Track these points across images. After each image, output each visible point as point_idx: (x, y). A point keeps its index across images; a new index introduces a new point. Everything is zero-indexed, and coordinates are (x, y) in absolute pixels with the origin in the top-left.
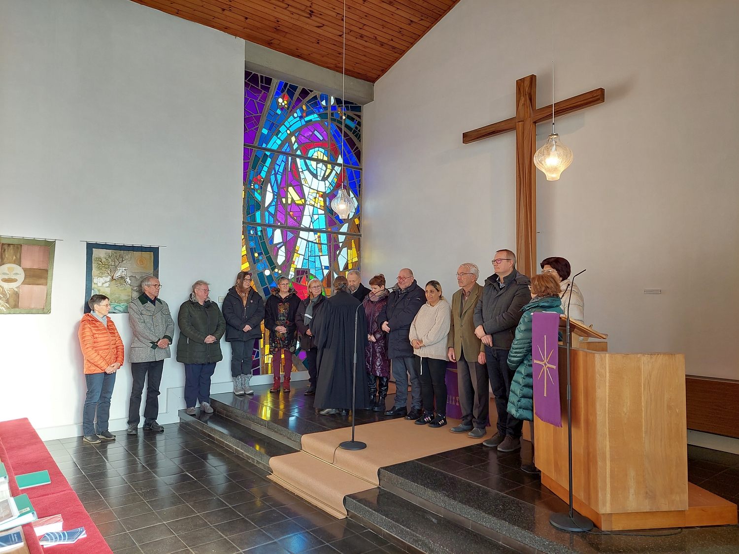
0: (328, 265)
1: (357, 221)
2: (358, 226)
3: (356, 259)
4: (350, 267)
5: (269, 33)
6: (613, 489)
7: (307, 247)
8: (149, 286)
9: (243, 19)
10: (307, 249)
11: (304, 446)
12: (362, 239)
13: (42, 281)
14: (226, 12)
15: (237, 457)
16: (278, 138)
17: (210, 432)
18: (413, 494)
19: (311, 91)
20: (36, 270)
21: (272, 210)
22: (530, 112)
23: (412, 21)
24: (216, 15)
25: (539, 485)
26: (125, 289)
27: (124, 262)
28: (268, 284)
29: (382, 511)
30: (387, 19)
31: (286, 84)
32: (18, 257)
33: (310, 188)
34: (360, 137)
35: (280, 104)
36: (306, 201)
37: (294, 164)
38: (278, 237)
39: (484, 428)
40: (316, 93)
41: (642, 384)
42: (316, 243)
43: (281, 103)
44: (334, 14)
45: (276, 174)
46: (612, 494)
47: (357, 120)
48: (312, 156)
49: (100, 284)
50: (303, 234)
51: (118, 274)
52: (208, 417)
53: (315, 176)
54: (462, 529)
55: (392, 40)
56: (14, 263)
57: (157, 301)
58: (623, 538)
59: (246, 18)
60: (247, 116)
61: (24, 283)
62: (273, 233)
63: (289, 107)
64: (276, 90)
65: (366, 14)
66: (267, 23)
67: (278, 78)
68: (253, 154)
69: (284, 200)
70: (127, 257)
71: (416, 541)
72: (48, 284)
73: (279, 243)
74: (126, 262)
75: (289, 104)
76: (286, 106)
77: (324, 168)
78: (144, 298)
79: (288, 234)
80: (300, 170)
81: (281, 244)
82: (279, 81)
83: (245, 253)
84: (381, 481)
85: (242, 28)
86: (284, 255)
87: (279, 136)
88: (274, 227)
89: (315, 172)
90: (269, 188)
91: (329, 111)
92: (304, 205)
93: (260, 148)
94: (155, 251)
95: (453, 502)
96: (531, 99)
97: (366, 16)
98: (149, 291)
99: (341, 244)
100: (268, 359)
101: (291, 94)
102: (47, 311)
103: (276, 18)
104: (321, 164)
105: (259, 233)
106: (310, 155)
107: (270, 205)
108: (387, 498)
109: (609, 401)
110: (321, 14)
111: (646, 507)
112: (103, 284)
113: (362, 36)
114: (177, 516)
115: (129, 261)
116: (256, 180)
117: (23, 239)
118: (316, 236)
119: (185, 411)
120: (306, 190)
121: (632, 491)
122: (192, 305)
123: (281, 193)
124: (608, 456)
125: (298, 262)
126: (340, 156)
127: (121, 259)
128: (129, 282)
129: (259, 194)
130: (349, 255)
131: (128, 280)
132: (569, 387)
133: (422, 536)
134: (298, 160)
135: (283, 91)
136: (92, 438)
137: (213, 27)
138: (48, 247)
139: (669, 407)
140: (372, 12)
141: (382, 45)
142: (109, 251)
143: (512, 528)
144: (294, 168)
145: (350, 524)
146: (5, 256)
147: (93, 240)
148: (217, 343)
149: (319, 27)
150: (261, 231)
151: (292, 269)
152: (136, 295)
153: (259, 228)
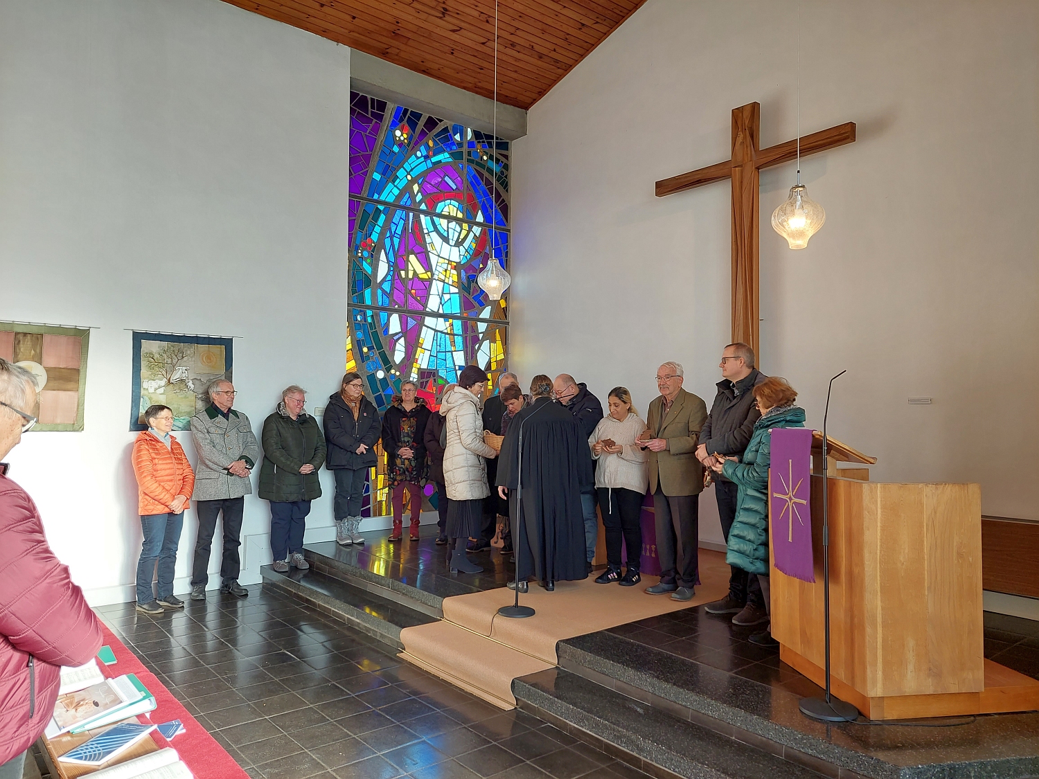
0: (463, 364)
1: (503, 304)
2: (505, 310)
3: (501, 357)
4: (494, 367)
5: (384, 39)
6: (886, 663)
7: (435, 338)
8: (218, 393)
9: (349, 19)
10: (435, 342)
11: (446, 613)
12: (510, 329)
13: (71, 385)
14: (325, 9)
15: (351, 629)
16: (395, 186)
17: (309, 596)
18: (607, 675)
19: (441, 121)
20: (63, 370)
21: (386, 286)
22: (751, 154)
23: (583, 25)
24: (311, 12)
25: (778, 661)
26: (186, 397)
27: (185, 359)
28: (381, 390)
29: (567, 699)
30: (549, 21)
31: (406, 110)
32: (38, 351)
33: (439, 256)
34: (507, 185)
35: (398, 139)
36: (433, 274)
37: (417, 223)
38: (395, 325)
39: (692, 587)
40: (447, 123)
41: (925, 524)
42: (447, 334)
43: (399, 137)
44: (476, 14)
45: (392, 237)
46: (884, 672)
47: (502, 162)
48: (442, 211)
49: (151, 390)
50: (429, 321)
51: (176, 376)
52: (301, 575)
53: (446, 239)
54: (679, 722)
55: (555, 50)
56: (33, 359)
57: (231, 414)
58: (900, 729)
59: (354, 18)
60: (352, 155)
61: (46, 388)
62: (388, 320)
63: (409, 143)
64: (392, 118)
65: (520, 14)
66: (382, 24)
67: (394, 102)
68: (361, 209)
69: (403, 273)
70: (189, 352)
71: (618, 738)
72: (80, 390)
73: (397, 334)
74: (188, 359)
75: (410, 138)
76: (406, 141)
77: (458, 229)
78: (213, 411)
79: (409, 320)
80: (425, 231)
81: (400, 335)
82: (396, 106)
83: (349, 347)
84: (561, 659)
85: (347, 31)
86: (403, 349)
87: (396, 184)
88: (390, 311)
89: (445, 234)
90: (383, 256)
91: (465, 149)
92: (430, 280)
93: (370, 200)
94: (227, 343)
95: (665, 685)
96: (753, 135)
97: (520, 17)
98: (220, 400)
99: (481, 336)
100: (382, 495)
101: (413, 125)
102: (78, 428)
103: (395, 17)
104: (454, 223)
105: (369, 320)
106: (438, 211)
107: (384, 280)
108: (572, 682)
109: (881, 546)
110: (458, 14)
111: (929, 687)
112: (156, 389)
113: (513, 45)
114: (283, 709)
115: (192, 357)
116: (365, 245)
117: (45, 326)
118: (448, 324)
119: (272, 567)
120: (433, 259)
121: (911, 667)
122: (280, 420)
123: (398, 264)
124: (879, 620)
125: (423, 360)
126: (480, 211)
127: (181, 355)
128: (192, 386)
129: (369, 264)
130: (492, 350)
131: (190, 384)
132: (825, 529)
133: (627, 730)
134: (422, 217)
135: (402, 120)
136: (151, 606)
137: (307, 29)
138: (80, 338)
139: (960, 555)
140: (529, 12)
141: (541, 57)
142: (165, 344)
143: (749, 718)
144: (417, 228)
145: (522, 718)
146: (20, 349)
147: (141, 328)
148: (314, 474)
149: (454, 31)
150: (372, 316)
151: (414, 369)
152: (200, 405)
153: (369, 313)
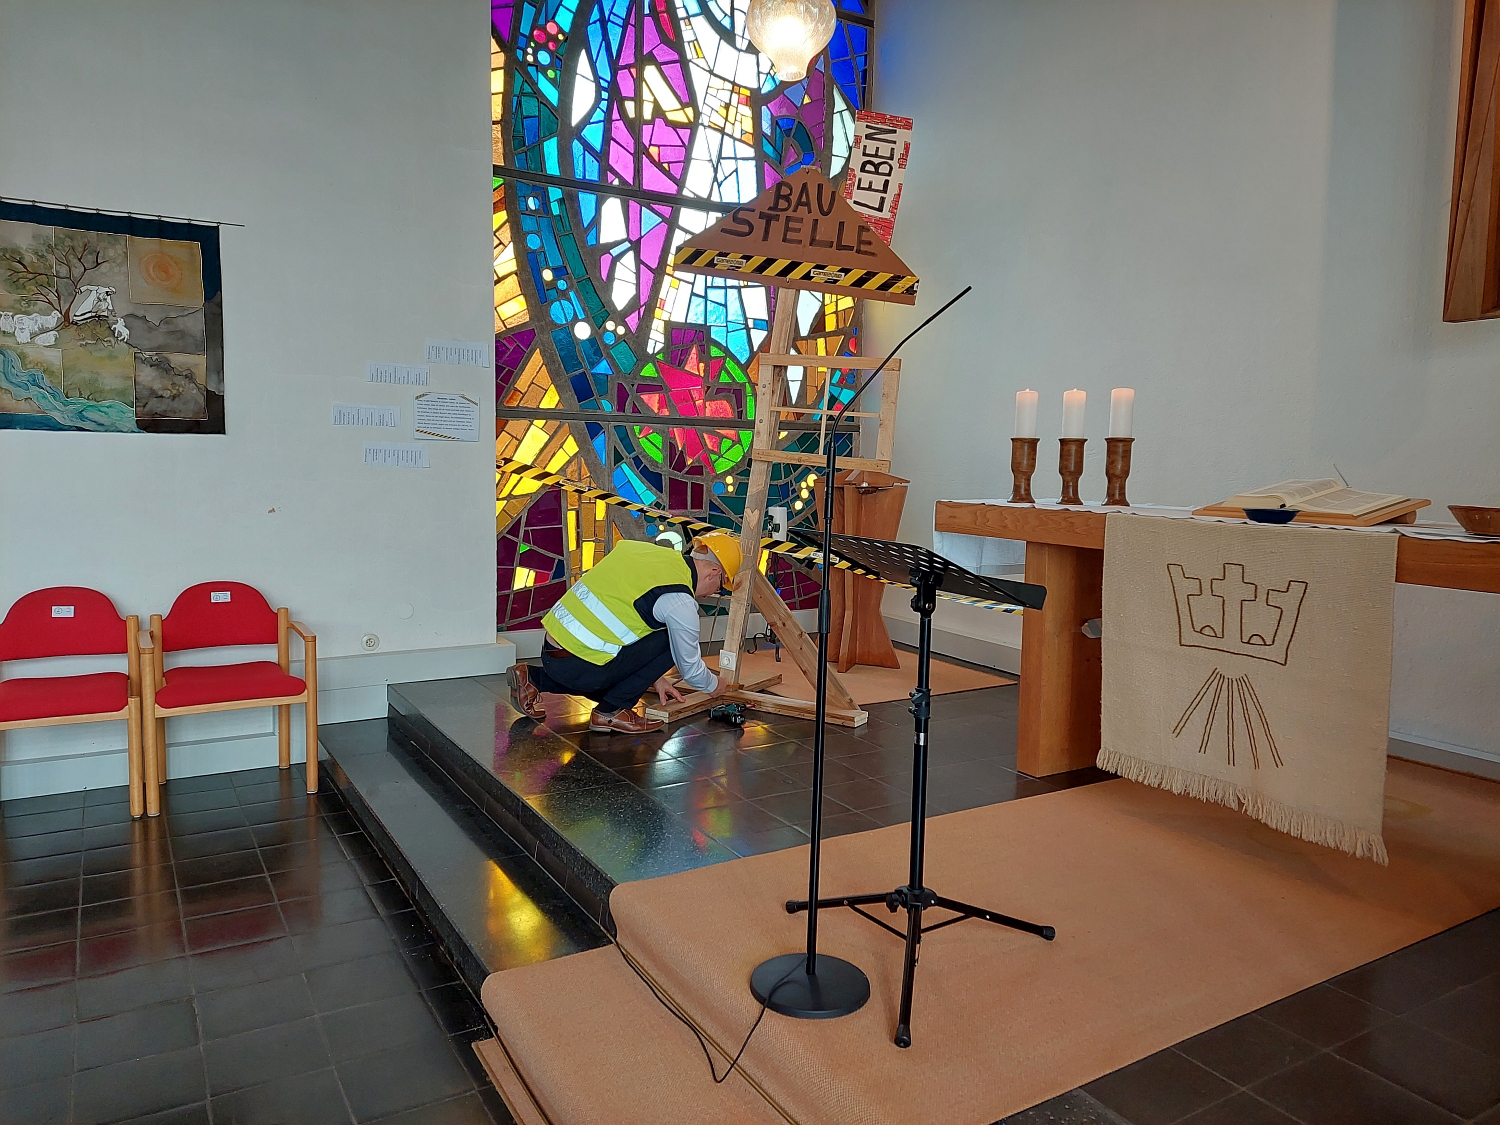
0: (764, 315)
3: (848, 303)
4: (831, 324)
21: (594, 135)
26: (111, 357)
27: (104, 268)
33: (711, 72)
36: (697, 114)
38: (612, 221)
45: (603, 22)
49: (23, 337)
50: (687, 216)
51: (84, 307)
53: (727, 35)
62: (598, 211)
69: (630, 106)
70: (112, 253)
73: (618, 244)
74: (111, 269)
79: (643, 215)
80: (681, 13)
81: (624, 247)
86: (633, 279)
88: (601, 190)
89: (728, 26)
90: (583, 64)
92: (692, 127)
94: (207, 238)
105: (555, 209)
107: (586, 120)
112: (33, 335)
115: (120, 266)
116: (542, 37)
120: (700, 79)
123: (620, 85)
125: (675, 304)
127: (90, 259)
128: (125, 333)
129: (553, 81)
131: (120, 327)
142: (49, 231)
144: (662, 5)
150: (561, 201)
153: (555, 193)
